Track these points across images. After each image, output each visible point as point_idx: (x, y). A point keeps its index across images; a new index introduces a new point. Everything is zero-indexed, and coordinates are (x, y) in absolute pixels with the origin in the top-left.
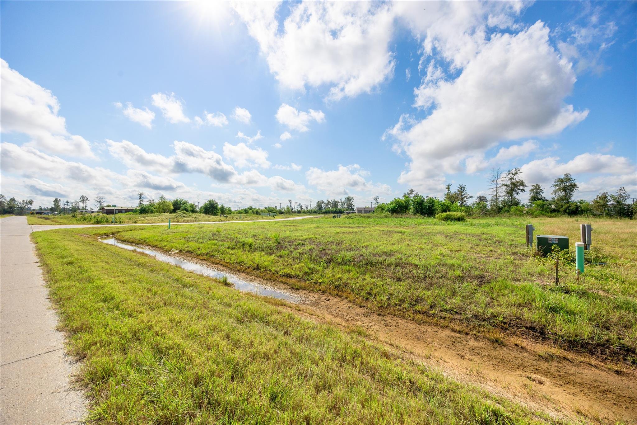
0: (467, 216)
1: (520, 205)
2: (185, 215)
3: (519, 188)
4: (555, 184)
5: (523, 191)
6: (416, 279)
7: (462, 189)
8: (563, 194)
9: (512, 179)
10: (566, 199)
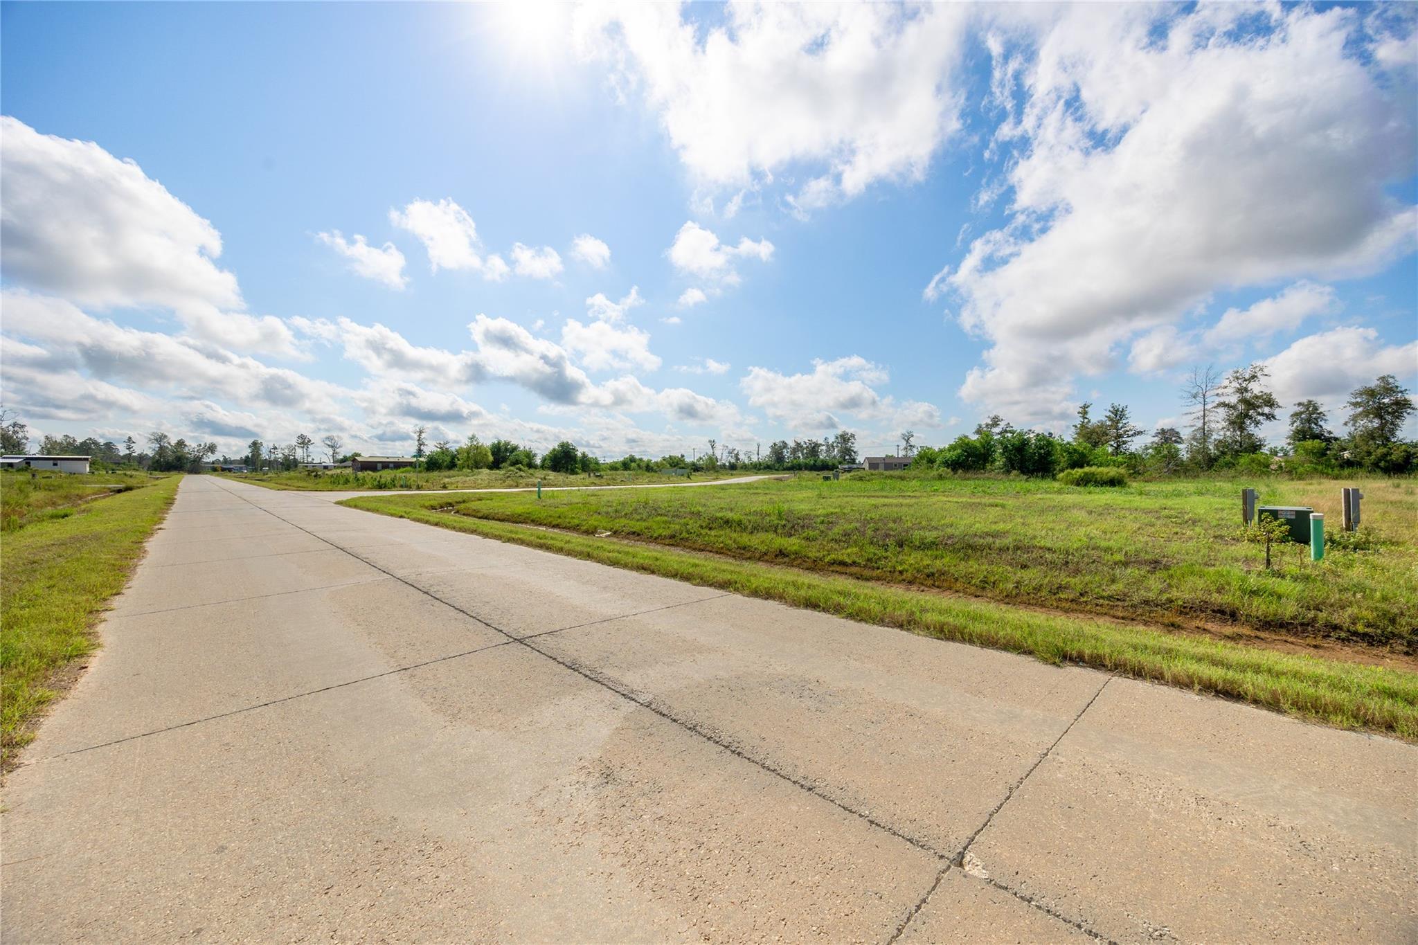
0: (1130, 475)
1: (1265, 450)
2: (522, 473)
3: (1260, 410)
4: (1354, 401)
5: (1270, 417)
6: (1052, 565)
7: (1118, 414)
8: (1376, 425)
9: (1242, 390)
10: (1384, 434)
